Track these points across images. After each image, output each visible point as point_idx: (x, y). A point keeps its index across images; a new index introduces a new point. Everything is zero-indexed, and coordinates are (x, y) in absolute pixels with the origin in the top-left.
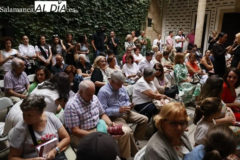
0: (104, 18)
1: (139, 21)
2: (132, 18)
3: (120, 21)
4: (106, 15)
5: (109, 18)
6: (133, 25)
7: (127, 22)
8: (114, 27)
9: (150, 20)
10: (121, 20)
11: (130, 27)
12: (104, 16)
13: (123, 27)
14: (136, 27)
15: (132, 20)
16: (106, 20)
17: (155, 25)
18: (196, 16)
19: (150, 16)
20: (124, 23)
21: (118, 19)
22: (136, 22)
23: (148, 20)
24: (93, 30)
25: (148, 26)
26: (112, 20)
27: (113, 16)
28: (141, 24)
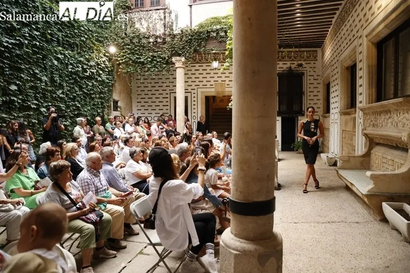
0: (54, 99)
1: (102, 103)
2: (93, 99)
3: (76, 103)
4: (57, 94)
5: (61, 98)
6: (94, 109)
7: (86, 104)
8: (69, 110)
9: (116, 102)
10: (78, 101)
11: (90, 111)
12: (54, 95)
13: (81, 111)
14: (99, 111)
15: (92, 102)
16: (57, 101)
17: (123, 109)
18: (175, 98)
19: (115, 96)
20: (82, 106)
21: (74, 99)
22: (98, 104)
23: (114, 102)
24: (38, 115)
25: (114, 111)
26: (65, 102)
27: (67, 95)
28: (104, 107)
